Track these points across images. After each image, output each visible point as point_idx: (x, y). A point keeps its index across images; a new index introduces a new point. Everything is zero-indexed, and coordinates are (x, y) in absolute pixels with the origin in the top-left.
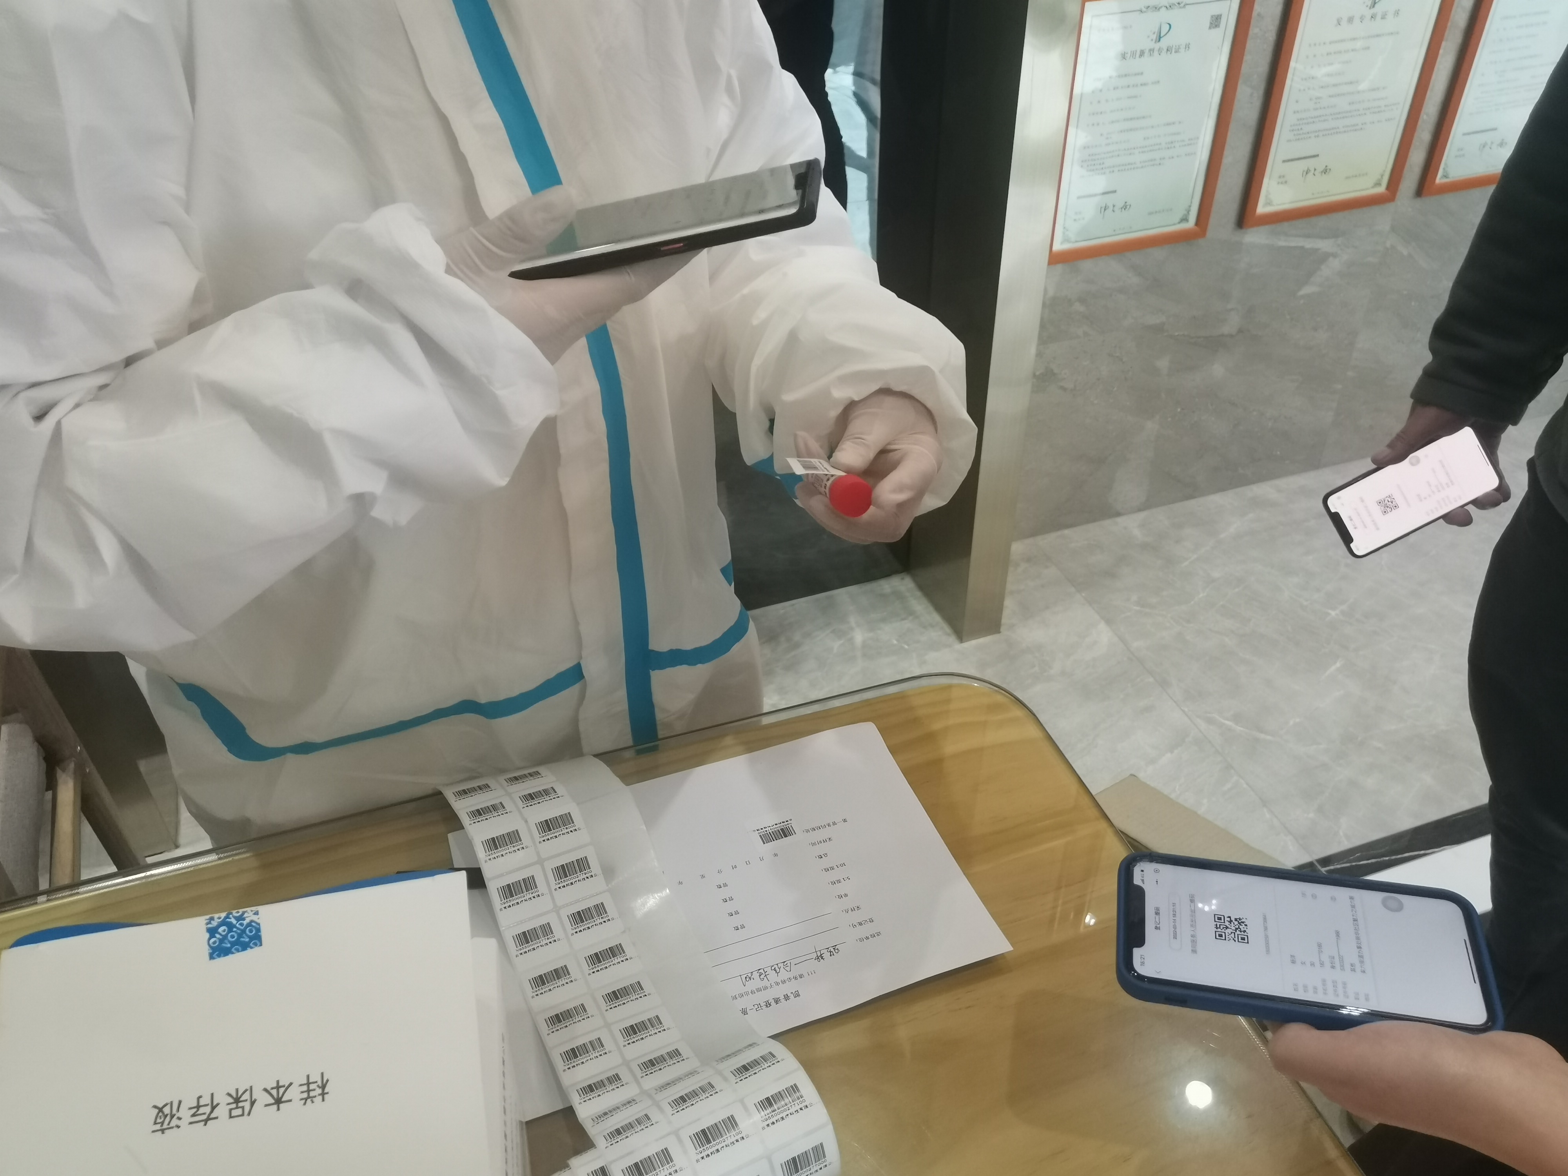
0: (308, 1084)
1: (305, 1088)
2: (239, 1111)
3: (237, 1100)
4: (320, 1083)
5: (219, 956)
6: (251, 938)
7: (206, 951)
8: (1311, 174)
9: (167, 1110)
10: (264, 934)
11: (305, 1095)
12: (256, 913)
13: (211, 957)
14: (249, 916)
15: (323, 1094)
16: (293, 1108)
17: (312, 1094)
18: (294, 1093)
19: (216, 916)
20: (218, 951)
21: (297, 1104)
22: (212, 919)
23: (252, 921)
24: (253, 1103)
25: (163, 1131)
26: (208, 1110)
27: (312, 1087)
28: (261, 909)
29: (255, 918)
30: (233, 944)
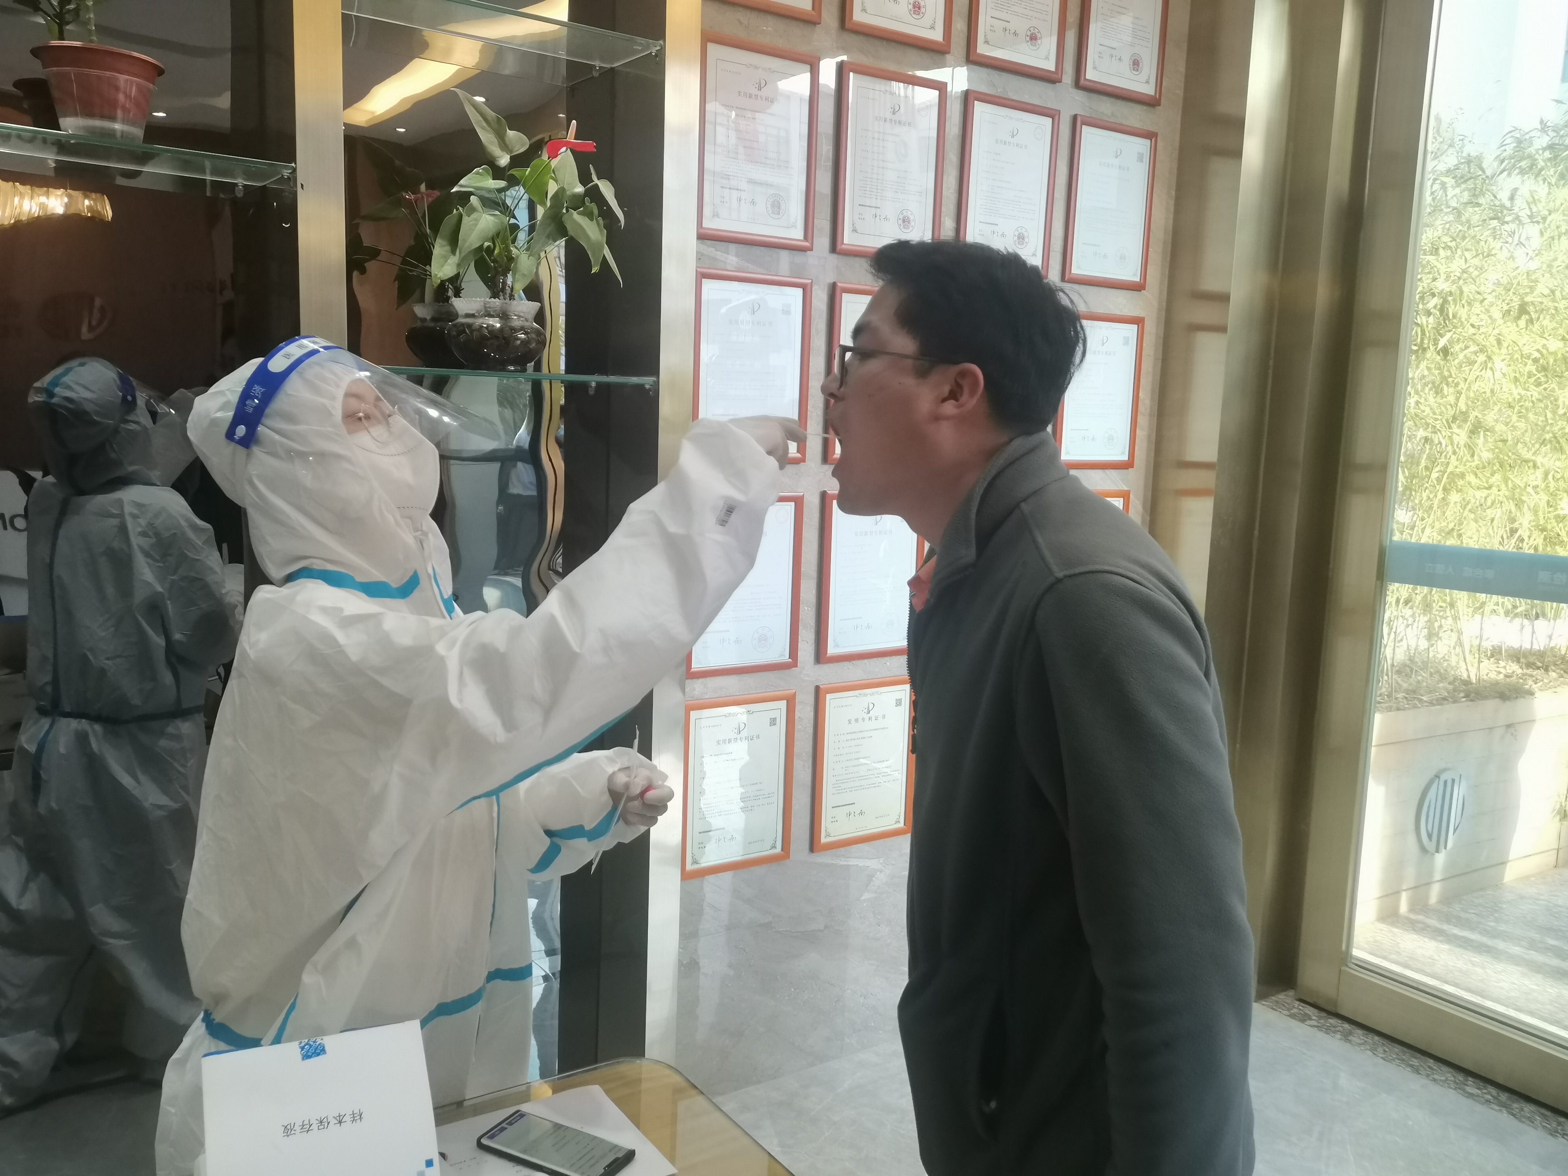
0: (353, 1114)
1: (352, 1116)
2: (322, 1127)
3: (321, 1122)
4: (359, 1114)
5: (306, 1058)
6: (321, 1051)
7: (300, 1057)
8: (852, 816)
9: (289, 1127)
10: (327, 1049)
11: (352, 1119)
12: (322, 1039)
13: (303, 1059)
14: (319, 1041)
15: (361, 1118)
16: (347, 1125)
17: (355, 1118)
18: (347, 1118)
19: (303, 1041)
20: (306, 1057)
21: (349, 1123)
22: (301, 1042)
23: (320, 1043)
24: (328, 1123)
25: (288, 1136)
26: (308, 1126)
27: (355, 1115)
28: (324, 1038)
29: (321, 1042)
30: (313, 1054)
